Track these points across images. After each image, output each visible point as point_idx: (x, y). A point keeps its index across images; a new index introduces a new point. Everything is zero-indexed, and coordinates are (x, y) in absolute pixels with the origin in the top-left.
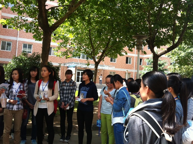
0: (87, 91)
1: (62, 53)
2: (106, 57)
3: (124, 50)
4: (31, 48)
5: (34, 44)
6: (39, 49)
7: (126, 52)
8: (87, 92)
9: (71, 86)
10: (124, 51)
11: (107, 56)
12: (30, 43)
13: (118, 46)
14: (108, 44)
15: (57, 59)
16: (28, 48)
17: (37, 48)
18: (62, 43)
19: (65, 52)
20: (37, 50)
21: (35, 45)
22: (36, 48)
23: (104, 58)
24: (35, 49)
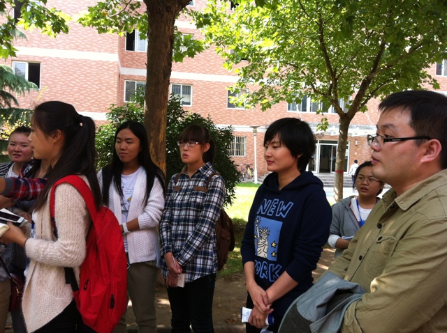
0: (279, 219)
1: (248, 97)
2: (372, 99)
3: (430, 77)
4: (189, 93)
5: (195, 83)
6: (207, 95)
7: (435, 81)
8: (280, 224)
9: (197, 194)
10: (428, 79)
11: (377, 96)
12: (187, 83)
13: (408, 63)
14: (376, 62)
15: (250, 115)
16: (183, 93)
17: (203, 93)
18: (246, 67)
19: (258, 94)
20: (203, 98)
21: (198, 87)
22: (199, 93)
23: (366, 102)
24: (198, 95)
